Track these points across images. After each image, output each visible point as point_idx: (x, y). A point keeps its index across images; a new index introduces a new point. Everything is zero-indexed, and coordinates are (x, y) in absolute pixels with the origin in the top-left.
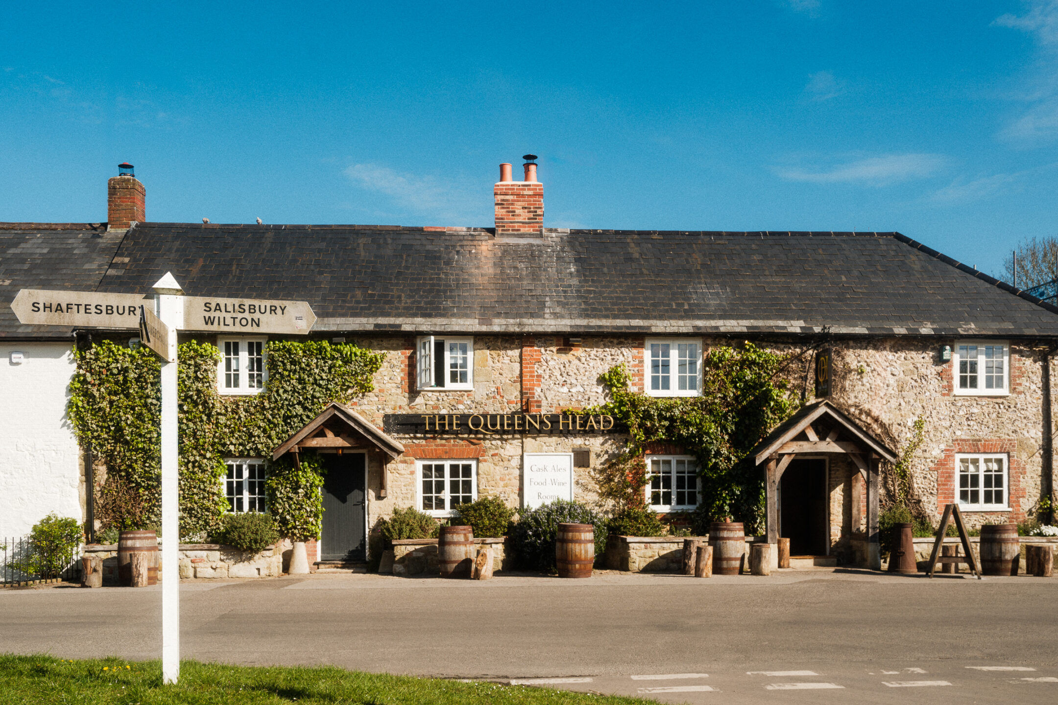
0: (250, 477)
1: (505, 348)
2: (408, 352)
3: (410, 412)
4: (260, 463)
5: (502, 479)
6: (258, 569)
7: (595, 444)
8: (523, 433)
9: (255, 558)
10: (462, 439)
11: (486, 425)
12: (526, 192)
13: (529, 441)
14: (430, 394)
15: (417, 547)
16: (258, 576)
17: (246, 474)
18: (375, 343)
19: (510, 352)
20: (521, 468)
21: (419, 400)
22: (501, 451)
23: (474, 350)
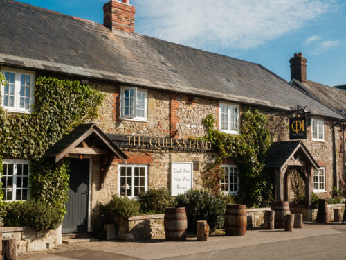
0: (18, 174)
1: (162, 99)
2: (116, 95)
3: (117, 133)
4: (26, 163)
5: (160, 177)
6: (48, 244)
7: (201, 157)
8: (171, 150)
9: (47, 236)
10: (142, 152)
11: (158, 144)
12: (127, 9)
13: (173, 154)
14: (127, 123)
15: (141, 221)
16: (46, 249)
17: (15, 171)
18: (99, 86)
19: (165, 102)
20: (169, 170)
21: (121, 126)
22: (160, 160)
23: (148, 98)
